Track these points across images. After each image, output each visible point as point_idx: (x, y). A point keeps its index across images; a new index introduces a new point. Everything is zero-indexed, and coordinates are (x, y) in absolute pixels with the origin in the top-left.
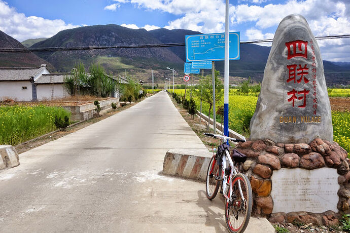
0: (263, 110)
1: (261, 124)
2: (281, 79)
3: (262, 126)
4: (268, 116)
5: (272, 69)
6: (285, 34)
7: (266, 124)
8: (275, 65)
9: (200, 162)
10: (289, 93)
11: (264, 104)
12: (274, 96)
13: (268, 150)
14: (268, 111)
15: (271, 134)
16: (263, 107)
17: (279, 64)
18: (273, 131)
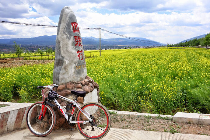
0: (67, 63)
1: (67, 73)
2: (73, 44)
3: (68, 73)
4: (70, 67)
5: (67, 38)
6: (69, 17)
7: (70, 72)
8: (68, 36)
9: (6, 116)
10: (77, 52)
11: (67, 60)
12: (72, 55)
13: (77, 87)
14: (70, 64)
15: (74, 78)
16: (67, 62)
17: (70, 35)
18: (74, 76)
